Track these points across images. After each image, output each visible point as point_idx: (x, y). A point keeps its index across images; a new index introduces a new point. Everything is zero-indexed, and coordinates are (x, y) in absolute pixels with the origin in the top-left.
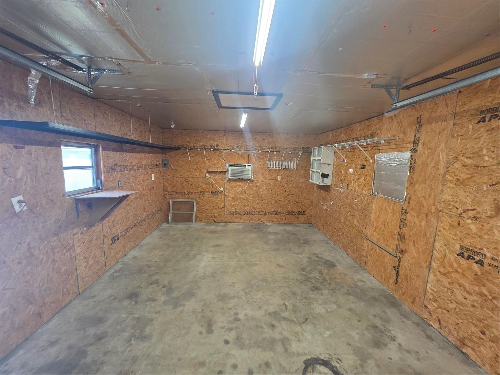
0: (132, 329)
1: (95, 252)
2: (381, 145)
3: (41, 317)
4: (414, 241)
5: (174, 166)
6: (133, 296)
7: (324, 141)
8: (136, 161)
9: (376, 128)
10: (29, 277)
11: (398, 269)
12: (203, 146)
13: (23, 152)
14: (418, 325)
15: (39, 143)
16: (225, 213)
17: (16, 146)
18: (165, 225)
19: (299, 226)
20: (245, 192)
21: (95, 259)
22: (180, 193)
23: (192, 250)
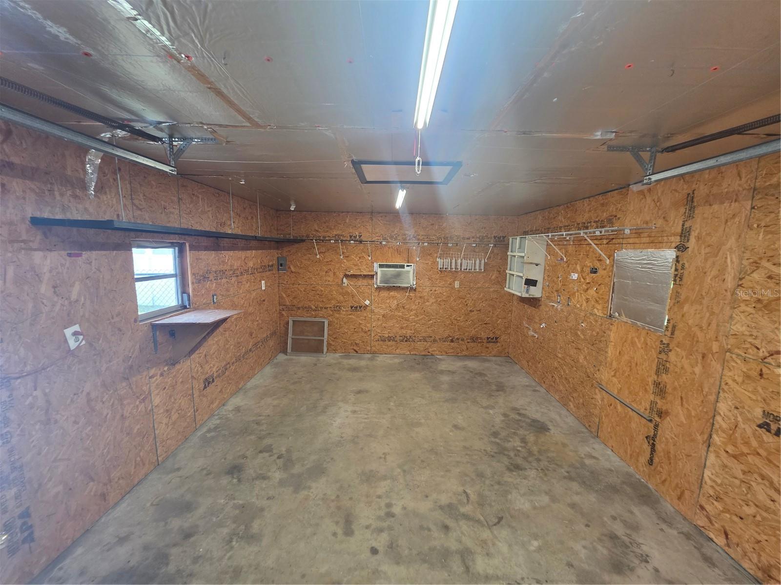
0: (234, 522)
1: (180, 401)
2: (625, 236)
3: (105, 500)
4: (682, 398)
5: (295, 267)
6: (235, 470)
7: (530, 227)
8: (239, 263)
9: (617, 209)
10: (88, 442)
11: (654, 441)
12: (338, 235)
13: (80, 260)
14: (688, 536)
15: (103, 247)
16: (372, 338)
17: (70, 253)
18: (281, 357)
19: (489, 361)
20: (403, 307)
21: (180, 411)
22: (304, 308)
23: (321, 399)
